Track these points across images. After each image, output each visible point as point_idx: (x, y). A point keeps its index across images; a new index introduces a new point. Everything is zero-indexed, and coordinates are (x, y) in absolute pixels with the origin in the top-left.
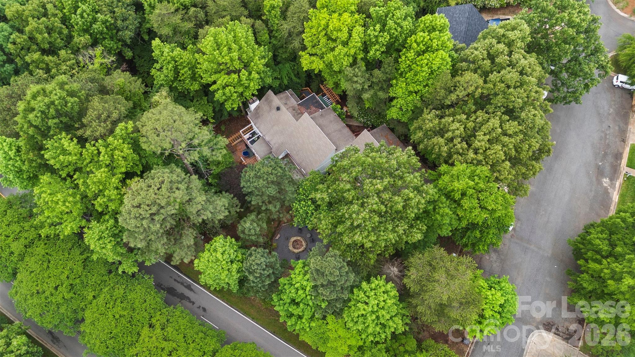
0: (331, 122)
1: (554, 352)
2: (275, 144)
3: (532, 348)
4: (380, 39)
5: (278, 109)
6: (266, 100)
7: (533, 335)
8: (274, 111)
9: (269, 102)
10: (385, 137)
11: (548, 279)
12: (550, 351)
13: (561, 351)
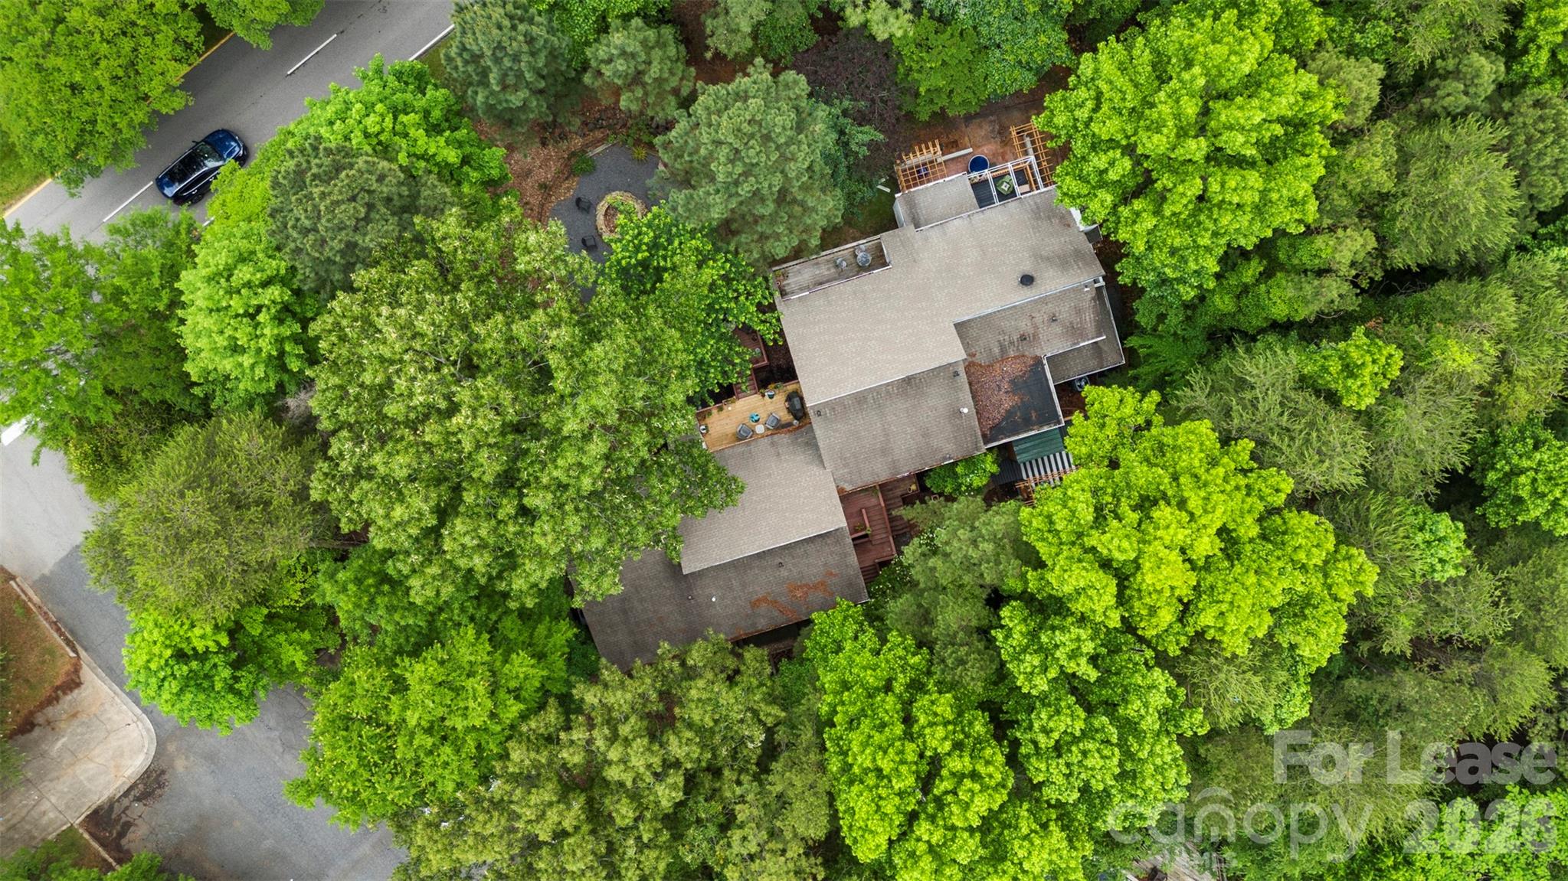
0: (926, 435)
1: (91, 760)
2: (926, 239)
3: (120, 712)
4: (1032, 660)
5: (1027, 280)
6: (1078, 255)
7: (148, 730)
8: (1027, 268)
9: (1063, 261)
10: (823, 583)
11: (268, 843)
12: (97, 751)
13: (89, 780)
